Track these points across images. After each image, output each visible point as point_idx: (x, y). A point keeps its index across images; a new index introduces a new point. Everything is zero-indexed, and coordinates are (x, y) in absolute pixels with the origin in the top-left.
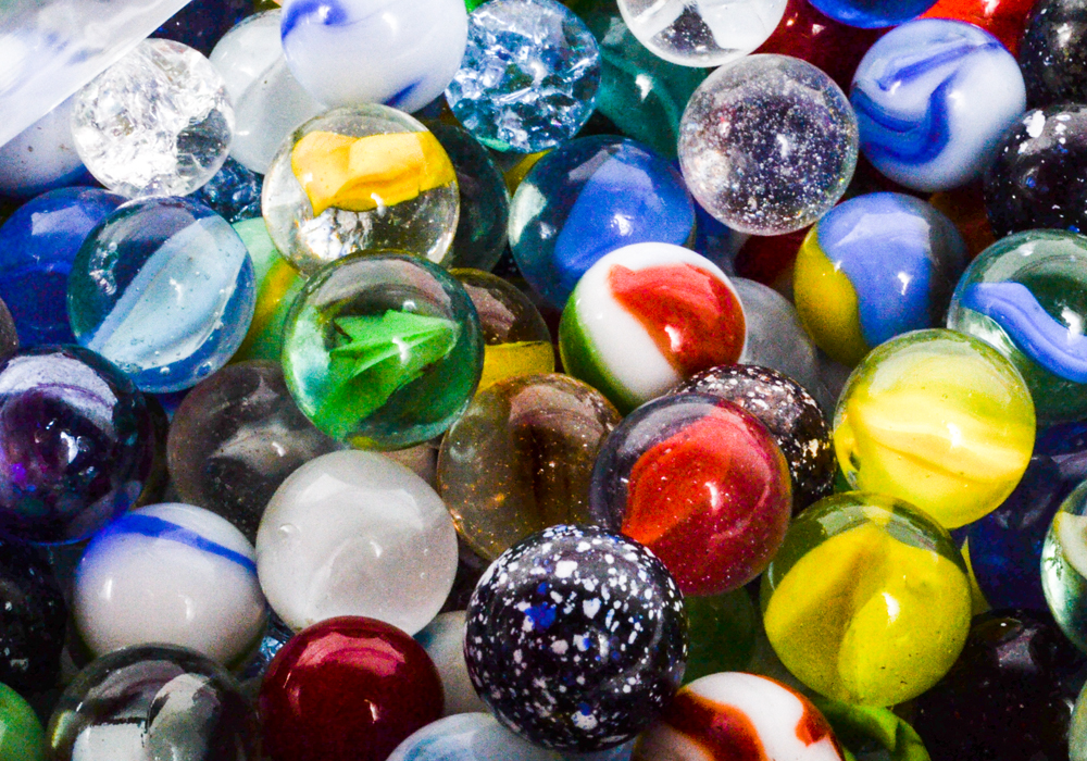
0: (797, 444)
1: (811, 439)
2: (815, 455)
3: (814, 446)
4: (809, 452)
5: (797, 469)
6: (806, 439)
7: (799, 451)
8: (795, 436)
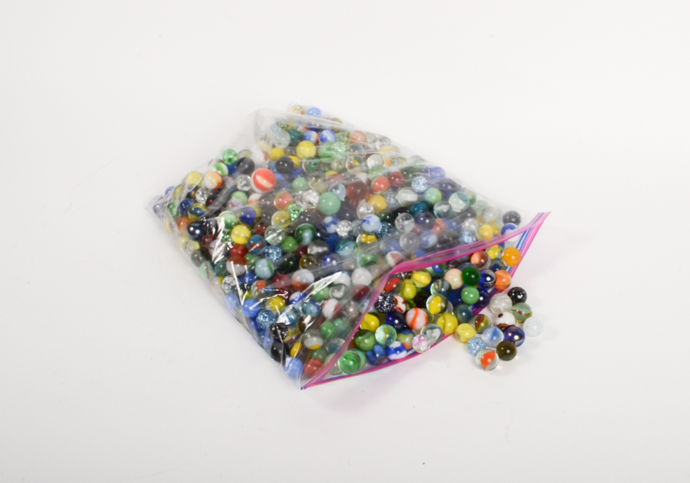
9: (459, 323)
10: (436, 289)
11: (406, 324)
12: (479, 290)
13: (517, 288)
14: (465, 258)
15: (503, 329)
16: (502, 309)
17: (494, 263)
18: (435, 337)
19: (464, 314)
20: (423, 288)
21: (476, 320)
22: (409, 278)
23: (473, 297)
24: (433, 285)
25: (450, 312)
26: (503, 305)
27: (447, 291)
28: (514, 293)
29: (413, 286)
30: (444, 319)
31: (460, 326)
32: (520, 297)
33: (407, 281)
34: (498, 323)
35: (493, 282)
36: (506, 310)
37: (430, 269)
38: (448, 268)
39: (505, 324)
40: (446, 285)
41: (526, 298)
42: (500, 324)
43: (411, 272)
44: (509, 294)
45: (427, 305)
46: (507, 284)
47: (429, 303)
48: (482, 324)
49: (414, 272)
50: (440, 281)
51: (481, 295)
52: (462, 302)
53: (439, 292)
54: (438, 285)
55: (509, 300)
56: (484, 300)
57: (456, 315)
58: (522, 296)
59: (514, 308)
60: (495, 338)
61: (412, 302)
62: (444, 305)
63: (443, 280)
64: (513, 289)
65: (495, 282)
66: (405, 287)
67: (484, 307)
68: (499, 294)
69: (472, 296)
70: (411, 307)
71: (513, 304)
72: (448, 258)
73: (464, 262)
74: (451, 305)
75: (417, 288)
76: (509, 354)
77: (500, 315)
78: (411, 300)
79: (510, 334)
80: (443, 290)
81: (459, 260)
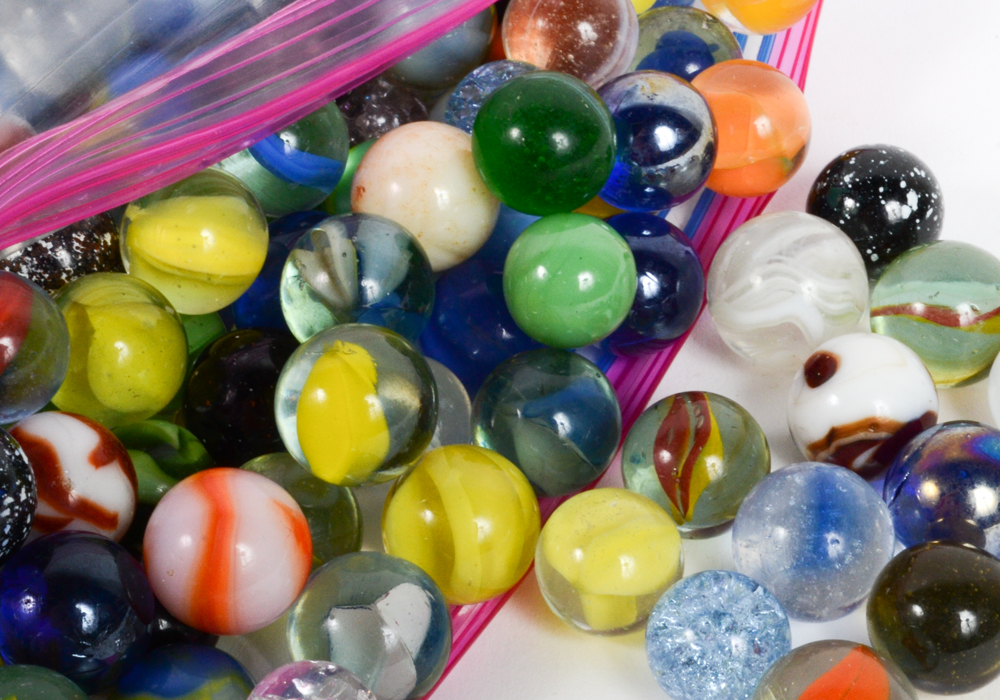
0: (96, 237)
1: (105, 232)
2: (109, 244)
3: (108, 237)
4: (105, 242)
5: (98, 255)
6: (102, 233)
7: (98, 241)
8: (94, 231)
9: (547, 500)
10: (315, 295)
11: (160, 608)
12: (624, 226)
13: (864, 155)
14: (464, 38)
15: (861, 460)
16: (813, 324)
17: (657, 35)
18: (402, 648)
19: (562, 421)
20: (226, 315)
21: (661, 443)
22: (112, 262)
23: (598, 289)
24: (289, 271)
25: (460, 438)
26: (809, 288)
27: (400, 290)
28: (856, 191)
29: (151, 317)
30: (432, 496)
31: (557, 517)
32: (895, 211)
33: (96, 292)
34: (818, 432)
35: (698, 150)
36: (841, 322)
37: (240, 166)
38: (362, 138)
39: (873, 424)
40: (385, 252)
41: (937, 206)
42: (834, 434)
43: (112, 220)
44: (822, 203)
45: (287, 427)
46: (788, 146)
47: (292, 407)
48: (713, 465)
49: (133, 213)
50: (333, 233)
51: (644, 261)
52: (529, 345)
53: (350, 312)
54: (326, 264)
55: (837, 248)
56: (665, 291)
57: (505, 445)
58: (913, 198)
59: (888, 292)
60: (835, 544)
61: (170, 431)
62: (407, 396)
63: (354, 223)
64: (838, 166)
65: (711, 150)
66: (86, 334)
67: (677, 343)
68: (757, 223)
69: (585, 280)
70: (176, 473)
71: (874, 271)
72: (349, 68)
73: (460, 68)
74: (452, 387)
75: (182, 322)
76: (973, 641)
77: (820, 370)
78: (164, 414)
79: (930, 490)
80: (373, 288)
81: (417, 64)
